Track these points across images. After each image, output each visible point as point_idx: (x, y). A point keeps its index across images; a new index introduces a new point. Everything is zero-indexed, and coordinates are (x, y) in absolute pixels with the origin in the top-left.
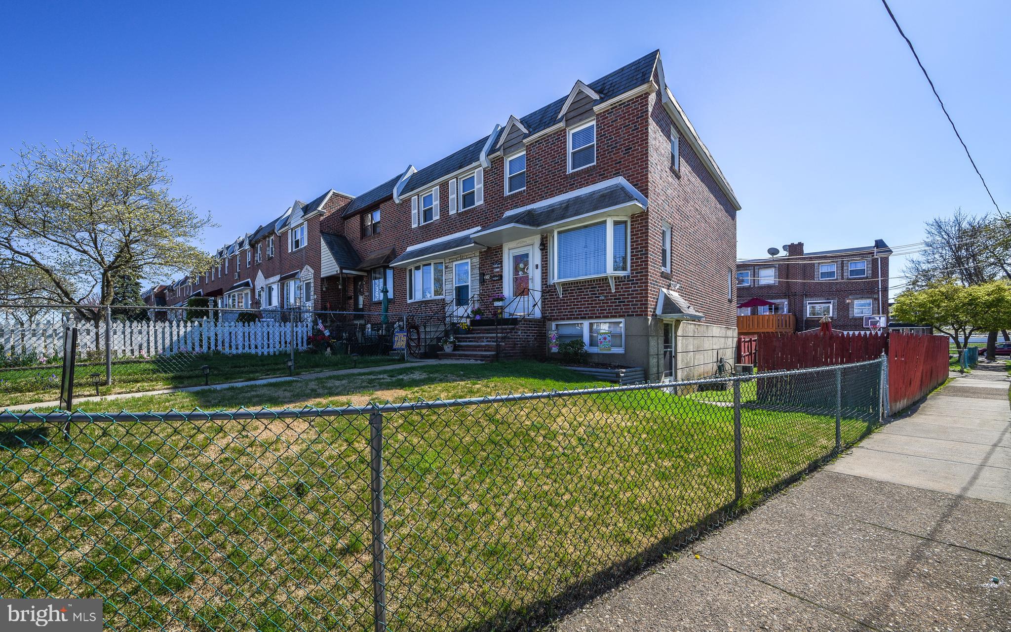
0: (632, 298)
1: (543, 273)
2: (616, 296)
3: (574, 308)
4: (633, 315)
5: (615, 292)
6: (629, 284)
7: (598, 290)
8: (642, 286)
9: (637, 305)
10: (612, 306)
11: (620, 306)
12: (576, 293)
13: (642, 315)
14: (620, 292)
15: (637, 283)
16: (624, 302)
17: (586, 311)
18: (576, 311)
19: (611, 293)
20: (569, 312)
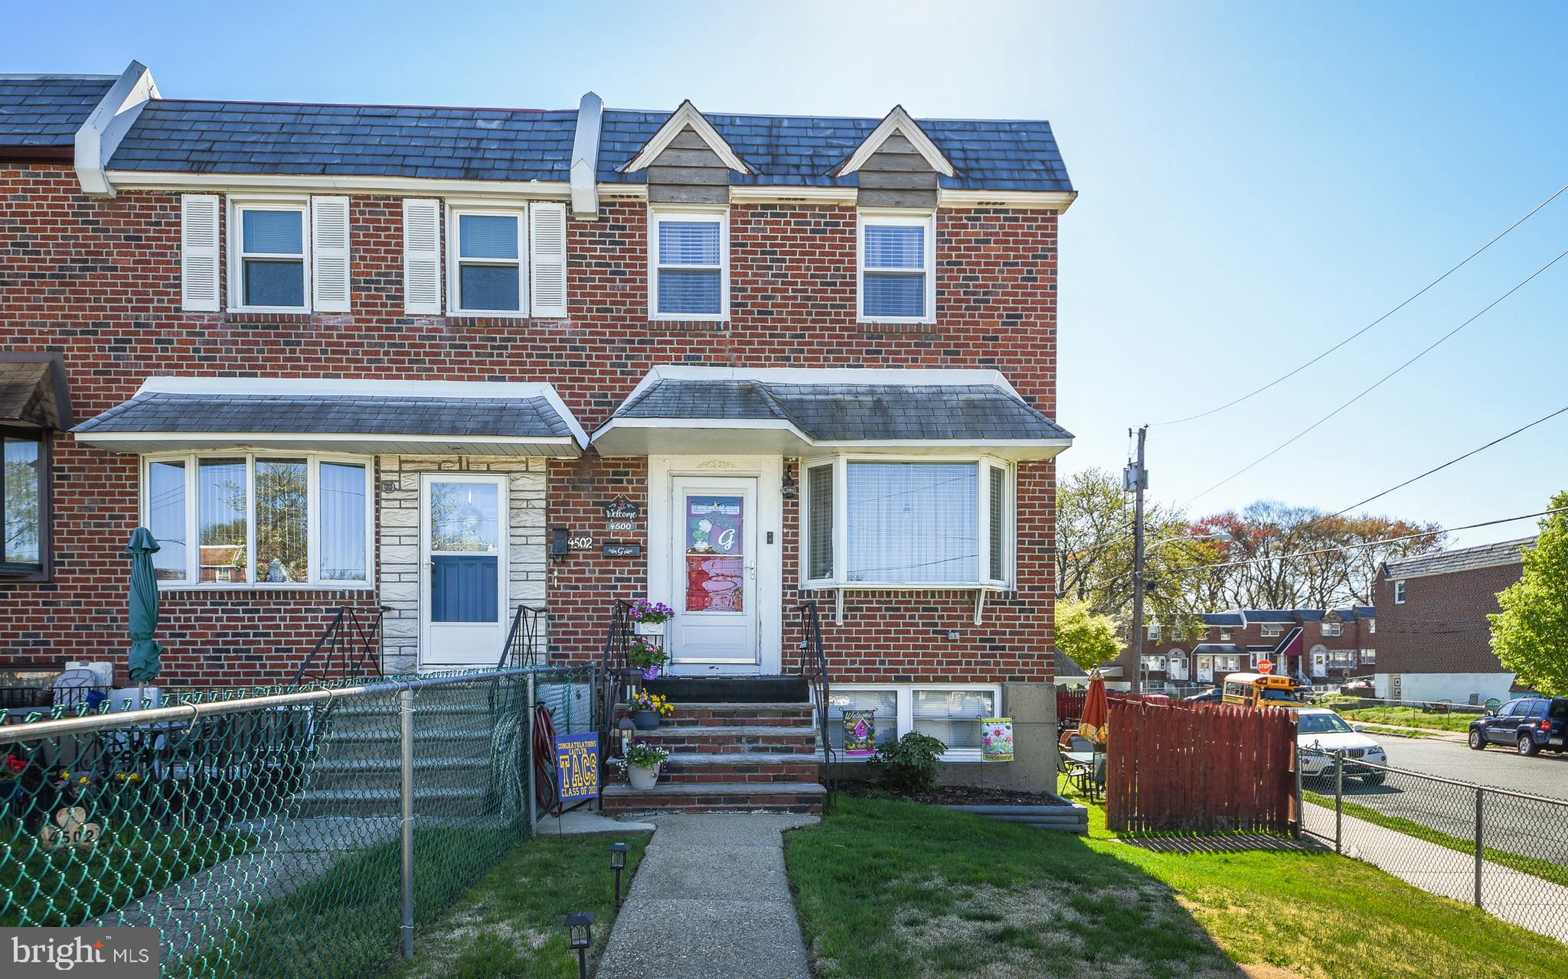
0: (1020, 641)
1: (785, 557)
2: (985, 633)
3: (878, 655)
4: (1022, 679)
5: (983, 625)
6: (1014, 611)
7: (941, 617)
8: (1042, 619)
9: (1032, 656)
10: (974, 656)
11: (994, 656)
12: (883, 617)
13: (1041, 679)
14: (994, 625)
15: (1032, 611)
16: (1003, 648)
17: (911, 663)
18: (882, 662)
19: (973, 625)
20: (862, 663)
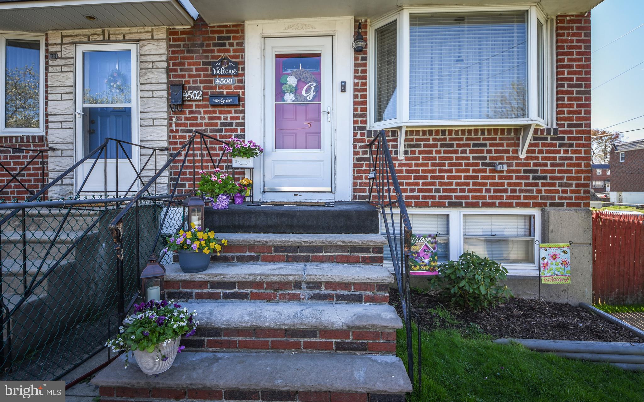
0: (560, 171)
1: (355, 103)
2: (528, 165)
3: (433, 184)
4: (562, 205)
5: (527, 158)
6: (555, 145)
7: (489, 152)
8: (580, 152)
9: (570, 185)
10: (519, 184)
11: (536, 185)
12: (438, 152)
13: (578, 205)
14: (537, 158)
15: (571, 145)
16: (545, 178)
17: (463, 191)
18: (437, 191)
19: (518, 158)
20: (420, 191)
